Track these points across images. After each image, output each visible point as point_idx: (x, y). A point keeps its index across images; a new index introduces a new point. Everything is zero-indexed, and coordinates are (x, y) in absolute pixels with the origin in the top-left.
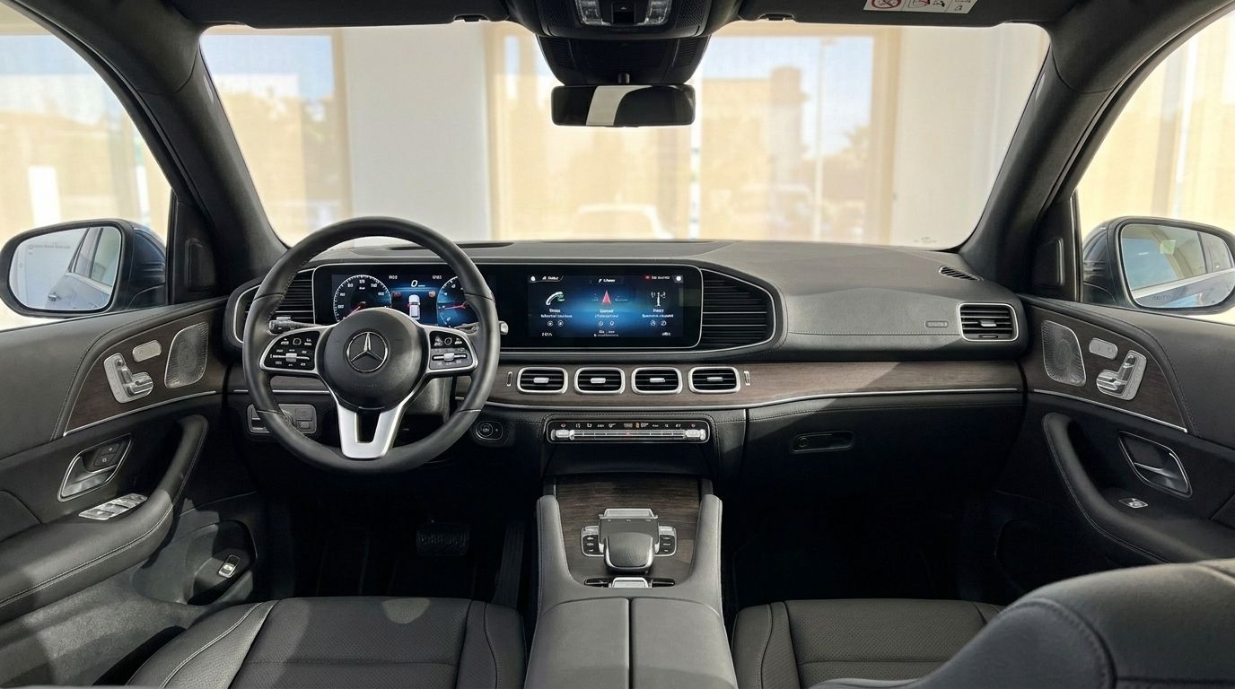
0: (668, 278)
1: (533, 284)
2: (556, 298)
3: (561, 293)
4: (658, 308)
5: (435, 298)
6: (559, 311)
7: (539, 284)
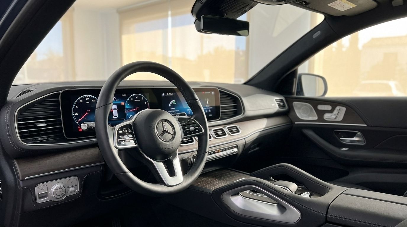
0: (209, 93)
1: (164, 97)
2: (173, 103)
3: (174, 100)
4: (207, 105)
5: (124, 106)
6: (174, 109)
7: (166, 97)
